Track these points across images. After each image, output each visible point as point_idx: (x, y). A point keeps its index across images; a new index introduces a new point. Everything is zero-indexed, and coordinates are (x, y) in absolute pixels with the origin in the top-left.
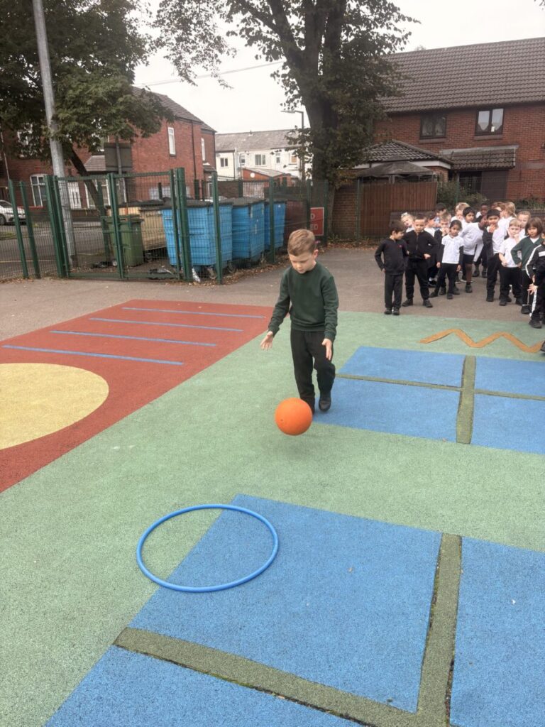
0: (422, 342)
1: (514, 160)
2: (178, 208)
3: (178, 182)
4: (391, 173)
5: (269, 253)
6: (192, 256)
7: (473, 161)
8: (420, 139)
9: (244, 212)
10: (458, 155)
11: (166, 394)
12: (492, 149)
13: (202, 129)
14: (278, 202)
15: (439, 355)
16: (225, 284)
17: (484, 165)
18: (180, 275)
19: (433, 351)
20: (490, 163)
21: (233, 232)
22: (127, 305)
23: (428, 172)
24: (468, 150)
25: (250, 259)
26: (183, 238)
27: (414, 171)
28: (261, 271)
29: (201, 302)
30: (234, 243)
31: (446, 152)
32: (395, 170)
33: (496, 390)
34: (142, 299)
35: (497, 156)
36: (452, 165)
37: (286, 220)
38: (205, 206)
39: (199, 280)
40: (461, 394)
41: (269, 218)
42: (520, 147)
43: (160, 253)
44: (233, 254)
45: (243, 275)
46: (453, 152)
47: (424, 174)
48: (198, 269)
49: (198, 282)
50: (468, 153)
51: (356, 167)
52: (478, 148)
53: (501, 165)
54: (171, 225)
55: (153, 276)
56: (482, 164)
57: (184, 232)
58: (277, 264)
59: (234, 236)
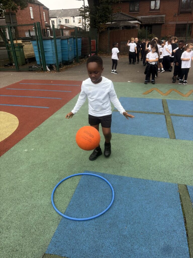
0: (144, 94)
1: (164, 20)
2: (39, 40)
3: (38, 28)
4: (120, 25)
5: (76, 59)
6: (46, 61)
7: (149, 21)
8: (129, 12)
9: (66, 42)
10: (143, 18)
11: (44, 122)
12: (156, 16)
13: (43, 8)
14: (79, 38)
15: (152, 99)
16: (60, 71)
17: (153, 23)
18: (42, 68)
19: (149, 98)
20: (155, 22)
21: (62, 50)
22: (21, 82)
23: (135, 25)
24: (147, 16)
25: (69, 61)
26: (42, 53)
27: (129, 25)
28: (74, 66)
29: (51, 79)
30: (62, 55)
31: (139, 17)
32: (122, 24)
33: (178, 114)
34: (27, 79)
35: (158, 19)
36: (141, 22)
37: (82, 45)
38: (50, 39)
39: (49, 70)
40: (165, 116)
41: (75, 44)
42: (166, 15)
43: (32, 59)
44: (62, 59)
45: (67, 68)
46: (142, 18)
47: (133, 26)
48: (49, 66)
49: (49, 71)
50: (147, 17)
51: (107, 23)
52: (151, 16)
53: (159, 22)
54: (36, 47)
55: (30, 69)
56: (152, 22)
57: (42, 50)
58: (79, 63)
59: (62, 52)
